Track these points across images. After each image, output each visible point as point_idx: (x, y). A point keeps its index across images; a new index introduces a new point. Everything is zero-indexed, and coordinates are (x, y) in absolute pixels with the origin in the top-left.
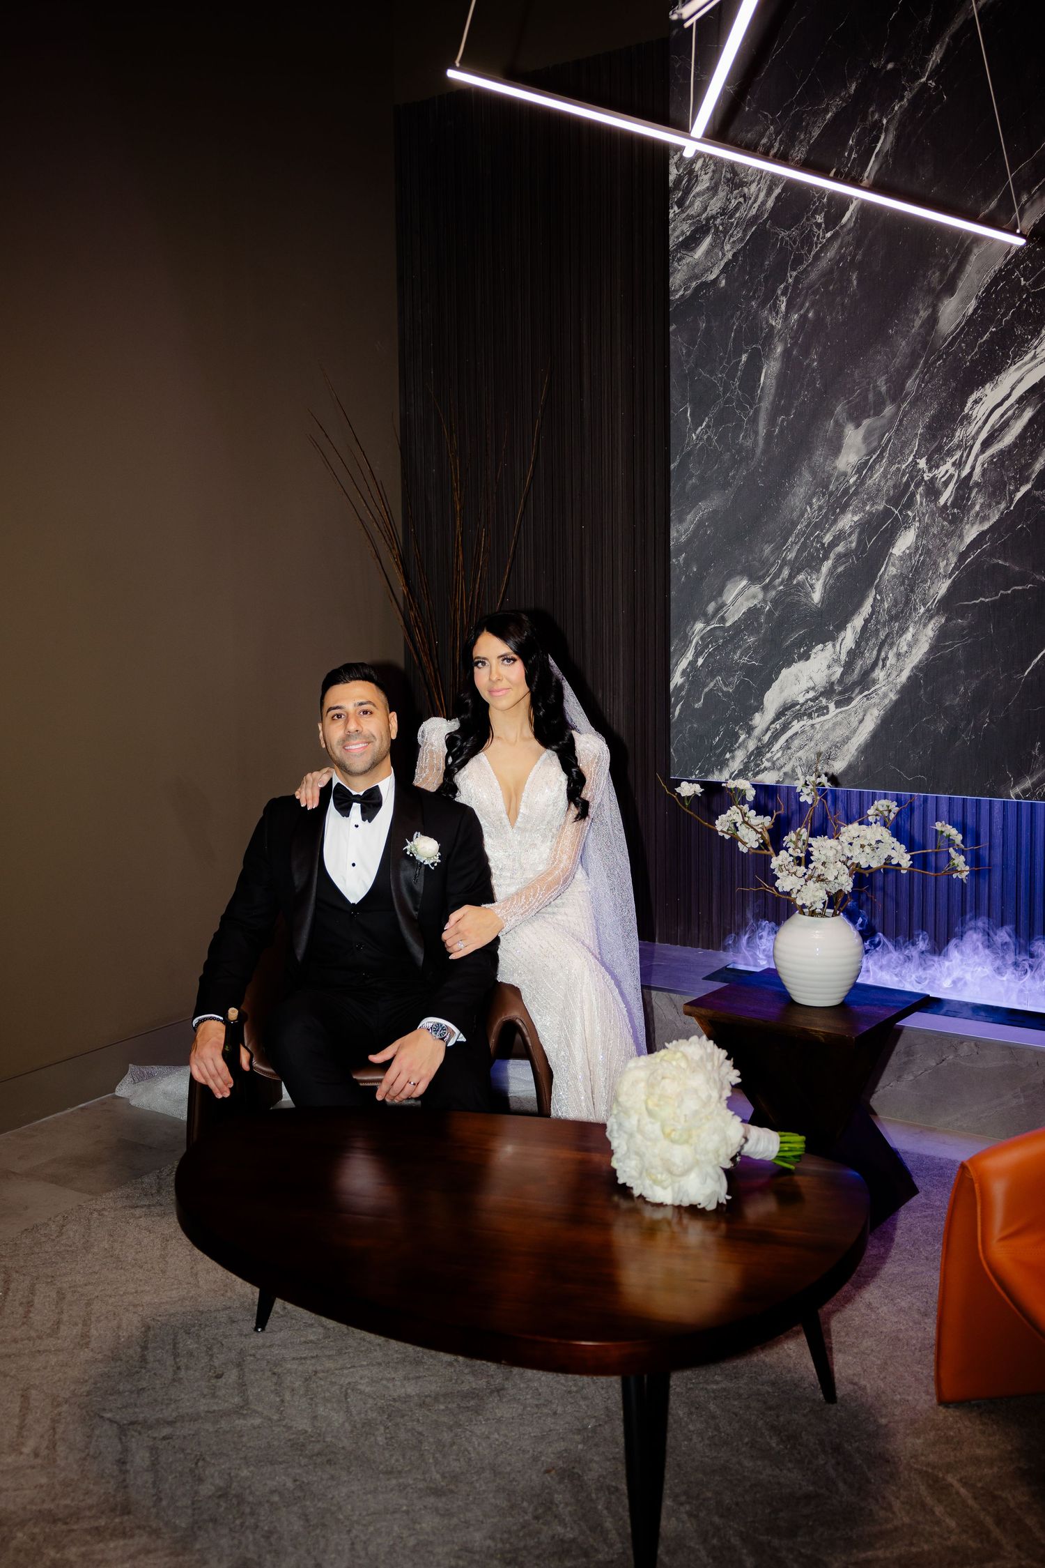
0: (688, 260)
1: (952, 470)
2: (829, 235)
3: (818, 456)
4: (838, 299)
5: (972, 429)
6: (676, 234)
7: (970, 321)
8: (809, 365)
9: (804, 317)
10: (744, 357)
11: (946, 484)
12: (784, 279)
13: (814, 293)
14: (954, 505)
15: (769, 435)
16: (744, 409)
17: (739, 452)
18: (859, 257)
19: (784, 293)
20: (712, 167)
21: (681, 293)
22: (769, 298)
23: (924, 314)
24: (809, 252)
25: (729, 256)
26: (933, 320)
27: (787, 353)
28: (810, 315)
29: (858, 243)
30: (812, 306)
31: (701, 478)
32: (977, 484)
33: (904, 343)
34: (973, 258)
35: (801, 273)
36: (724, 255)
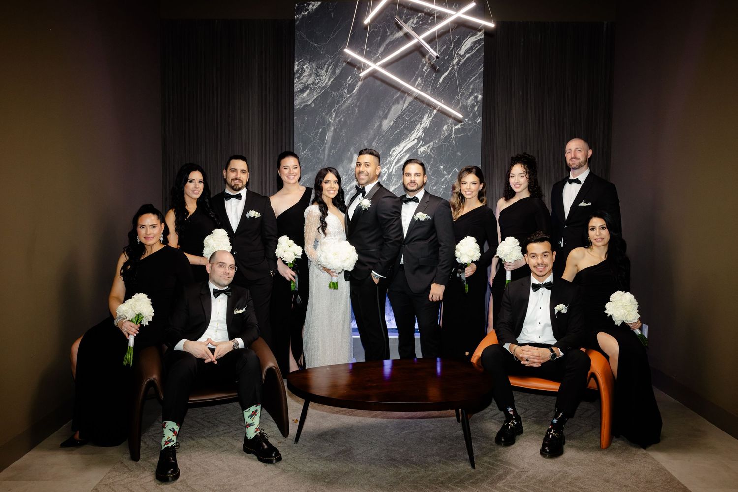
0: (301, 96)
1: (386, 170)
2: (348, 96)
3: (345, 163)
4: (352, 116)
5: (392, 158)
6: (297, 87)
7: (392, 127)
8: (342, 135)
9: (340, 120)
10: (320, 130)
11: (385, 174)
12: (334, 107)
13: (344, 113)
14: (387, 180)
15: (329, 155)
16: (320, 146)
17: (318, 160)
18: (358, 104)
19: (334, 111)
20: (310, 68)
21: (298, 107)
22: (329, 112)
23: (378, 123)
24: (342, 100)
25: (316, 97)
26: (380, 126)
27: (335, 130)
28: (343, 119)
29: (358, 100)
30: (344, 116)
31: (305, 167)
32: (393, 174)
33: (372, 131)
34: (392, 109)
35: (340, 106)
36: (314, 97)
